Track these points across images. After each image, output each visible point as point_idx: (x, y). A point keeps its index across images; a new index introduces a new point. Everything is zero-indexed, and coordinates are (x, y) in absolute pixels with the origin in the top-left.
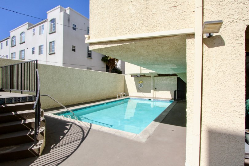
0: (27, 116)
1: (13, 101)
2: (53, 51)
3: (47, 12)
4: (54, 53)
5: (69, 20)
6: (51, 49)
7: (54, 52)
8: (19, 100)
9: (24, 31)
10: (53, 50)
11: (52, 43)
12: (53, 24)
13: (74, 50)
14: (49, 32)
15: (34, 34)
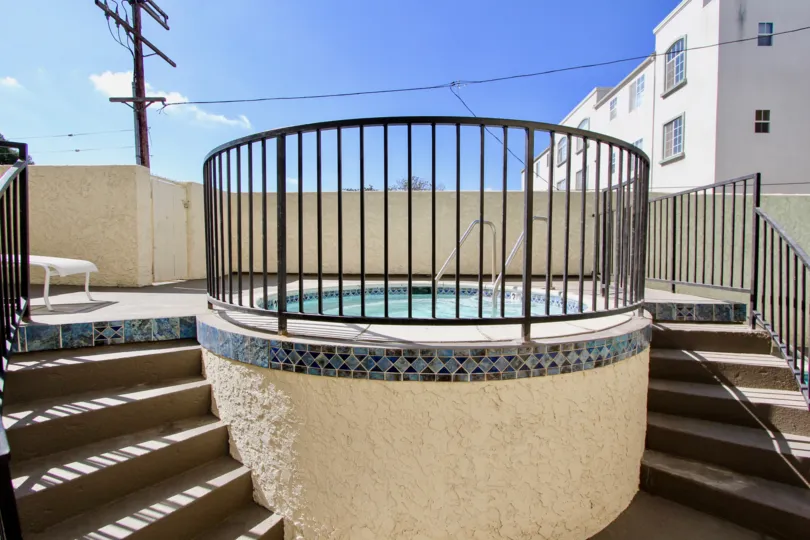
0: (737, 376)
1: (675, 316)
2: (675, 152)
3: (654, 31)
4: (682, 157)
5: (741, 19)
6: (669, 145)
7: (678, 154)
8: (690, 315)
9: (586, 116)
10: (675, 149)
11: (675, 125)
12: (677, 59)
13: (762, 128)
14: (661, 91)
15: (613, 116)
